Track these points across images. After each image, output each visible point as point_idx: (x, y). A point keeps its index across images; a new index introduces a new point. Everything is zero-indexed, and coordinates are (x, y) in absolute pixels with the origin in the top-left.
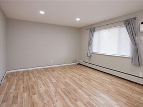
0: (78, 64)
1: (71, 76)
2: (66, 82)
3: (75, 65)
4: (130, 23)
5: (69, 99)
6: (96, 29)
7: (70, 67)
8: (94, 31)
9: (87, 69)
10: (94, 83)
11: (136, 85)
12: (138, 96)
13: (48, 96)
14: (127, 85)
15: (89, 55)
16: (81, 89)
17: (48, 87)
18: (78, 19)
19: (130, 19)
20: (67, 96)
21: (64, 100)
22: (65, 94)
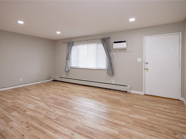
0: (53, 81)
1: (54, 92)
2: (51, 97)
3: (51, 82)
4: (105, 41)
5: (65, 107)
6: (74, 43)
8: (73, 45)
9: (66, 84)
10: (80, 94)
11: (111, 90)
12: (114, 97)
13: (42, 109)
14: (104, 91)
15: (67, 70)
16: (70, 100)
17: (36, 104)
18: (58, 33)
19: (106, 38)
20: (62, 106)
21: (61, 109)
22: (59, 105)
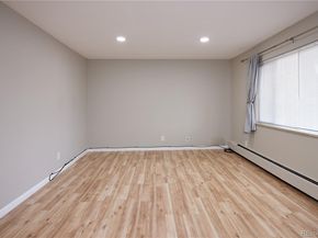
0: (225, 150)
2: (159, 189)
3: (218, 152)
7: (202, 155)
13: (102, 210)
15: (248, 129)
